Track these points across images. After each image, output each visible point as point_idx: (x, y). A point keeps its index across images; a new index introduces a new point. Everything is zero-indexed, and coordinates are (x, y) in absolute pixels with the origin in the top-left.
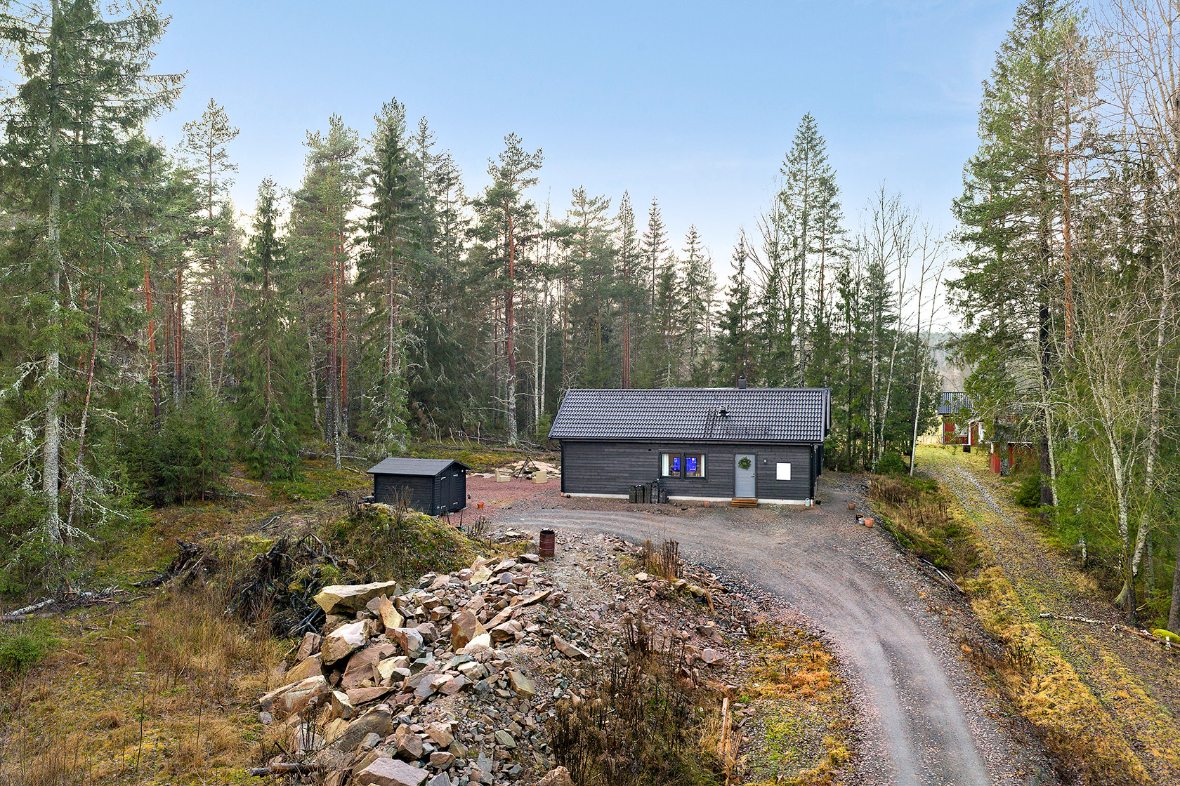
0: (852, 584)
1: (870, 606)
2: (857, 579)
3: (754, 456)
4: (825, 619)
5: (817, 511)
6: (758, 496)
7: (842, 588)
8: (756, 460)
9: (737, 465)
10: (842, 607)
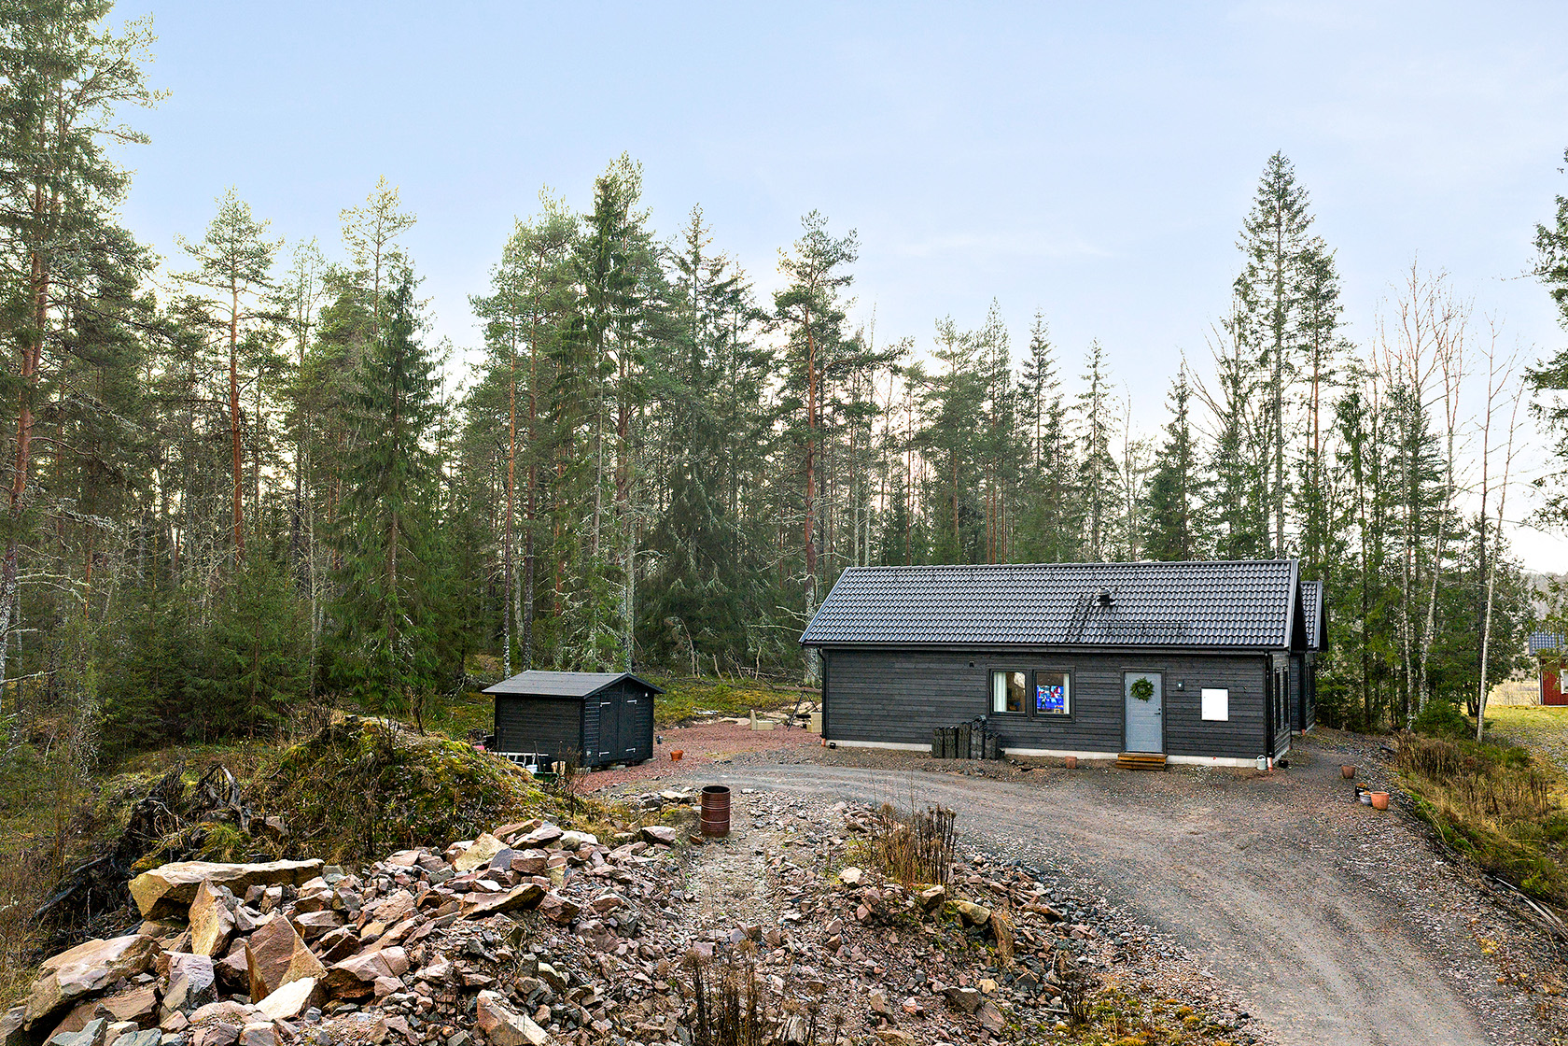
0: (1331, 916)
1: (1366, 964)
2: (1344, 907)
3: (1158, 677)
4: (1255, 987)
5: (1279, 779)
6: (1167, 749)
7: (1308, 924)
8: (1164, 683)
9: (1128, 692)
10: (1300, 965)
